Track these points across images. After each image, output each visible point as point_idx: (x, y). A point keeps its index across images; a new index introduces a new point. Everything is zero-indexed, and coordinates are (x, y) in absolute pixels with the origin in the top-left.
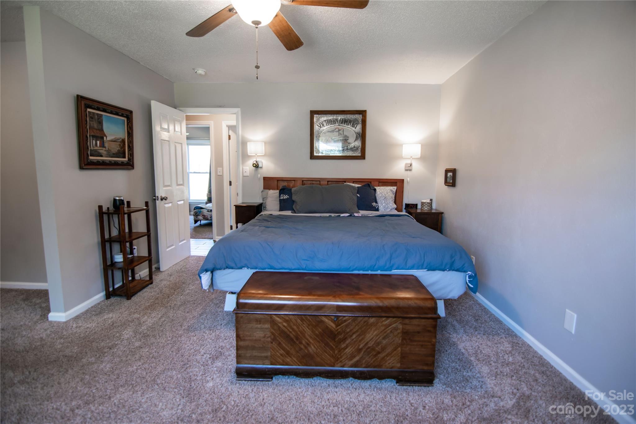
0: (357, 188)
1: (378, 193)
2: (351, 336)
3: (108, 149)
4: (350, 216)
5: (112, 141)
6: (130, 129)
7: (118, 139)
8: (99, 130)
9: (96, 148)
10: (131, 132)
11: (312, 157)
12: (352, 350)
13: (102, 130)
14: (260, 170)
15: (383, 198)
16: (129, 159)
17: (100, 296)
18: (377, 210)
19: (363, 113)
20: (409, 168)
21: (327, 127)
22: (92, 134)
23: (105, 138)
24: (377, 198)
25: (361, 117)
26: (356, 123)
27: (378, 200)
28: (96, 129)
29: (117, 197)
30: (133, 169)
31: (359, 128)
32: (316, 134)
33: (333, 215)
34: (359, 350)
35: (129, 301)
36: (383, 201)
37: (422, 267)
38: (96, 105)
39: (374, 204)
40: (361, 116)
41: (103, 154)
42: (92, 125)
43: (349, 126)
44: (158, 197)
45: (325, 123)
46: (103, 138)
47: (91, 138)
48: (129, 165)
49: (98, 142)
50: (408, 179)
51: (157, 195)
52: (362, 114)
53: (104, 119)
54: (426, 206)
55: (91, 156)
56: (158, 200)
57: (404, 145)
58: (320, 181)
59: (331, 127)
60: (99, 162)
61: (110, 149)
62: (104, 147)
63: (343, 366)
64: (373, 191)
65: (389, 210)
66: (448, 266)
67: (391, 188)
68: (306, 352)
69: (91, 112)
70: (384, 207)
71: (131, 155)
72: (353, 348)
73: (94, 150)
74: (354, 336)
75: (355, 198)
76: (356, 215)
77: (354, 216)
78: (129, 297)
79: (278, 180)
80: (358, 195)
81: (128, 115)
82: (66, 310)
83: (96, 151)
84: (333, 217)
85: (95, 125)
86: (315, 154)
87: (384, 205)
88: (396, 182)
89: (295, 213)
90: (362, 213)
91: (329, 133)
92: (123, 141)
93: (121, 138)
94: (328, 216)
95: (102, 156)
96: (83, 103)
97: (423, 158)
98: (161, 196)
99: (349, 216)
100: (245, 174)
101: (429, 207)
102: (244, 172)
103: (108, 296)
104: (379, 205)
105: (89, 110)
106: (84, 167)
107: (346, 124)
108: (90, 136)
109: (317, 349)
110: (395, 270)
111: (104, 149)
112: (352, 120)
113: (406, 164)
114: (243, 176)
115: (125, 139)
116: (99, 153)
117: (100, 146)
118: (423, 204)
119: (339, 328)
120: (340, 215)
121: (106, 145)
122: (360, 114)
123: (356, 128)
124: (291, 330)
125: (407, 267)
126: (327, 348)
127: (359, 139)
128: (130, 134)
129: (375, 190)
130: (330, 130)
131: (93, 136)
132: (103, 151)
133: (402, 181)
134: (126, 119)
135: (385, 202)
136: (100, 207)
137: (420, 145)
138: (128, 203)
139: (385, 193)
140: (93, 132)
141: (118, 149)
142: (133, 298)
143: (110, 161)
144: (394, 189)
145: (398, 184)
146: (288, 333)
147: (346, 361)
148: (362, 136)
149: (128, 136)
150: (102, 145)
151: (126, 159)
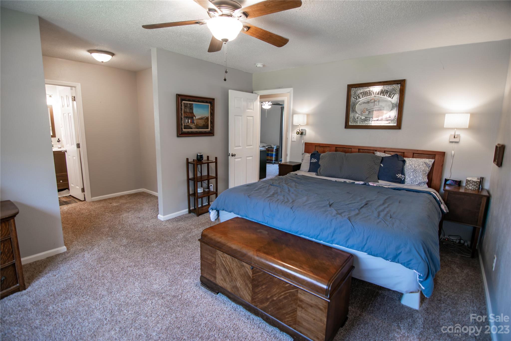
0: (381, 158)
1: (407, 165)
2: (262, 285)
3: (196, 124)
4: (365, 184)
5: (199, 119)
6: (212, 110)
7: (204, 118)
8: (190, 113)
9: (188, 124)
10: (213, 112)
11: (347, 126)
12: (262, 297)
13: (192, 113)
14: (304, 137)
15: (412, 170)
16: (211, 130)
17: (186, 211)
18: (403, 182)
19: (402, 83)
20: (455, 140)
21: (363, 98)
22: (186, 116)
23: (194, 118)
24: (405, 170)
25: (400, 87)
26: (393, 94)
27: (405, 172)
28: (189, 113)
29: (199, 153)
30: (214, 136)
31: (395, 99)
32: (352, 106)
33: (348, 181)
34: (267, 300)
35: (198, 217)
36: (412, 174)
37: (362, 249)
38: (188, 98)
39: (399, 176)
40: (399, 85)
41: (192, 127)
42: (185, 110)
43: (385, 97)
44: (229, 154)
45: (361, 96)
46: (193, 118)
47: (185, 118)
48: (211, 133)
49: (190, 120)
50: (453, 152)
51: (229, 153)
52: (400, 84)
53: (194, 106)
54: (471, 185)
55: (184, 129)
56: (230, 156)
57: (446, 115)
58: (351, 148)
59: (366, 98)
60: (189, 132)
61: (197, 124)
62: (193, 123)
63: (256, 306)
64: (401, 162)
65: (417, 183)
66: (391, 257)
67: (427, 161)
68: (235, 284)
69: (185, 103)
70: (412, 180)
71: (213, 127)
72: (263, 295)
73: (186, 125)
74: (264, 287)
75: (377, 168)
76: (371, 184)
77: (369, 185)
78: (198, 215)
79: (316, 146)
80: (382, 165)
81: (211, 101)
82: (164, 215)
83: (188, 126)
84: (348, 183)
85: (188, 110)
86: (350, 124)
87: (411, 177)
88: (435, 155)
89: (318, 175)
90: (382, 183)
91: (364, 104)
92: (207, 118)
93: (206, 117)
94: (343, 181)
95: (192, 129)
96: (180, 98)
97: (472, 128)
98: (232, 154)
99: (363, 184)
100: (293, 140)
101: (475, 187)
102: (292, 138)
103: (190, 211)
104: (407, 177)
105: (183, 102)
106: (180, 136)
107: (382, 95)
108: (184, 117)
109: (241, 286)
110: (335, 244)
111: (194, 124)
112: (389, 90)
113: (451, 135)
114: (292, 141)
115: (209, 117)
116: (190, 127)
117: (191, 123)
118: (468, 181)
119: (255, 276)
120: (355, 182)
121: (195, 122)
122: (398, 84)
123: (392, 98)
124: (227, 265)
125: (347, 245)
126: (247, 288)
127: (396, 109)
128: (212, 114)
129: (404, 162)
130: (366, 102)
131: (186, 117)
132: (192, 126)
133: (443, 154)
134: (209, 104)
135: (413, 175)
136: (187, 159)
137: (469, 115)
138: (208, 157)
139: (416, 165)
140: (186, 114)
141: (203, 123)
142: (200, 216)
143: (196, 131)
144: (430, 161)
145: (437, 157)
146: (226, 266)
147: (258, 303)
148: (400, 107)
149: (211, 115)
150: (192, 122)
151: (209, 130)
